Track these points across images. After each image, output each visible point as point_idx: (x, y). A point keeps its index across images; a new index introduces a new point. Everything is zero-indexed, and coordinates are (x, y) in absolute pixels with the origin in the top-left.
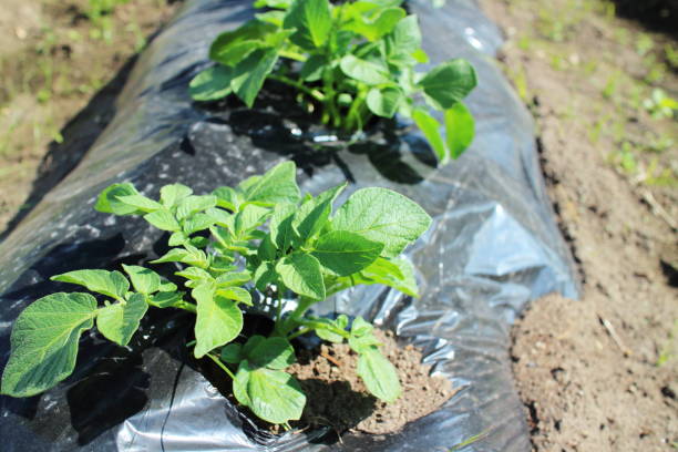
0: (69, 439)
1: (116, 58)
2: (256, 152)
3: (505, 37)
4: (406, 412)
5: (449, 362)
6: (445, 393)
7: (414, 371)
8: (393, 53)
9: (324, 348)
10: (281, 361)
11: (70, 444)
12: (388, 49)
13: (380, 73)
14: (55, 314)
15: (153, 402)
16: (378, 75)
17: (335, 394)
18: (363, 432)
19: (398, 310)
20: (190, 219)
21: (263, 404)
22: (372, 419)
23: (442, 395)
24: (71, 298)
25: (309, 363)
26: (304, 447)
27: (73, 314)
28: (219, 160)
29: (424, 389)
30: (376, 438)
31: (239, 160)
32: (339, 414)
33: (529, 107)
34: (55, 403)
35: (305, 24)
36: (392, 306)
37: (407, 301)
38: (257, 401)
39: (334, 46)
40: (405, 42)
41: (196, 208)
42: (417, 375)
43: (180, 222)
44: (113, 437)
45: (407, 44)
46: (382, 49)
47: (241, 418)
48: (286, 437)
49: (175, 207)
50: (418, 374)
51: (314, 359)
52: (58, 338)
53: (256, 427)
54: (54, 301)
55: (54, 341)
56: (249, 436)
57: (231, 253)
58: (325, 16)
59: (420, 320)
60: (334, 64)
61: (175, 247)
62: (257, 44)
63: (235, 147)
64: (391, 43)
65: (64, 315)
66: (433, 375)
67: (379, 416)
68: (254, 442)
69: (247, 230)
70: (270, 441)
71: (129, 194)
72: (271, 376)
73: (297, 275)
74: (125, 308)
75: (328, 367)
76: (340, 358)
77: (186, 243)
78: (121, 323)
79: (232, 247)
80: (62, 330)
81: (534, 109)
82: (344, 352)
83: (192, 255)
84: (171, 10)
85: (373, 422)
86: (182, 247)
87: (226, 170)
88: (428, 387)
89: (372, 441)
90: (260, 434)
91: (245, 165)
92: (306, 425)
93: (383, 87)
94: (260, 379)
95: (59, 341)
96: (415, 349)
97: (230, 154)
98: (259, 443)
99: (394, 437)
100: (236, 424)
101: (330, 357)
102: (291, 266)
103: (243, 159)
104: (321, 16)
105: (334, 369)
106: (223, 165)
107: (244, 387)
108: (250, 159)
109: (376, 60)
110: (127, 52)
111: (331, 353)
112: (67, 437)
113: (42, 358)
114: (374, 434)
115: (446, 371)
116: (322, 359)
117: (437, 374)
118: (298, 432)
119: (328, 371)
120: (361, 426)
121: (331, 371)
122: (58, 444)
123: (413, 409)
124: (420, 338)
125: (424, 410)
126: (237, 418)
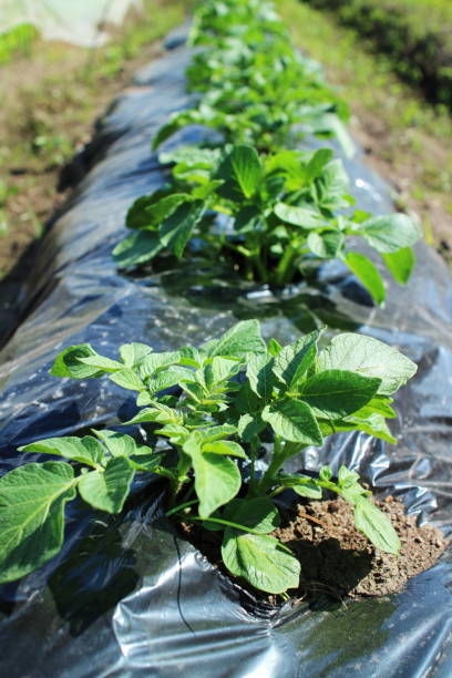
0: (61, 631)
1: (15, 247)
2: (194, 310)
3: (399, 190)
4: (405, 568)
5: (433, 511)
6: (440, 543)
7: (402, 524)
8: (324, 197)
9: (301, 508)
10: (267, 524)
11: (63, 637)
12: (319, 194)
13: (314, 217)
14: (28, 487)
15: (145, 579)
16: (313, 220)
17: (324, 556)
18: (364, 595)
19: (368, 460)
20: (155, 377)
21: (259, 573)
22: (370, 579)
23: (437, 546)
24: (45, 467)
25: (289, 526)
26: (307, 618)
27: (49, 485)
28: (158, 322)
29: (417, 541)
30: (380, 600)
31: (178, 320)
32: (334, 579)
33: (439, 252)
34: (37, 592)
35: (233, 177)
36: (361, 457)
37: (376, 449)
38: (251, 570)
39: (264, 195)
40: (335, 185)
41: (160, 365)
42: (405, 528)
43: (145, 381)
44: (109, 623)
45: (338, 187)
46: (314, 194)
47: (236, 589)
48: (287, 607)
49: (138, 366)
50: (406, 526)
51: (294, 521)
52: (35, 513)
53: (254, 598)
54: (25, 473)
55: (31, 517)
56: (249, 610)
57: (206, 408)
58: (253, 164)
59: (394, 468)
60: (267, 213)
61: (144, 407)
62: (183, 198)
63: (171, 308)
64: (322, 187)
65: (38, 487)
66: (421, 525)
67: (376, 575)
68: (256, 616)
69: (219, 383)
70: (272, 613)
71: (87, 356)
72: (258, 542)
73: (287, 423)
74: (105, 474)
75: (310, 528)
76: (320, 516)
77: (154, 402)
78: (105, 491)
79: (205, 402)
80: (38, 504)
81: (446, 253)
82: (323, 509)
83: (164, 413)
84: (63, 197)
85: (373, 584)
86: (150, 406)
87: (167, 331)
88: (421, 539)
89: (377, 604)
90: (259, 605)
91: (186, 324)
92: (303, 593)
93: (320, 231)
94: (247, 546)
95: (37, 516)
96: (395, 501)
97: (167, 315)
98: (259, 616)
99: (399, 596)
100: (233, 599)
101: (309, 517)
102: (277, 414)
103: (182, 318)
104: (250, 167)
105: (318, 529)
106: (163, 327)
107: (234, 555)
108: (189, 317)
109: (309, 206)
110: (24, 240)
111: (310, 512)
112: (59, 628)
113: (20, 537)
114: (377, 596)
115: (433, 520)
116: (302, 519)
117: (425, 523)
118: (297, 601)
119: (311, 532)
120: (360, 588)
121: (314, 532)
122: (49, 639)
123: (411, 564)
124: (398, 487)
125: (423, 564)
126: (233, 592)
